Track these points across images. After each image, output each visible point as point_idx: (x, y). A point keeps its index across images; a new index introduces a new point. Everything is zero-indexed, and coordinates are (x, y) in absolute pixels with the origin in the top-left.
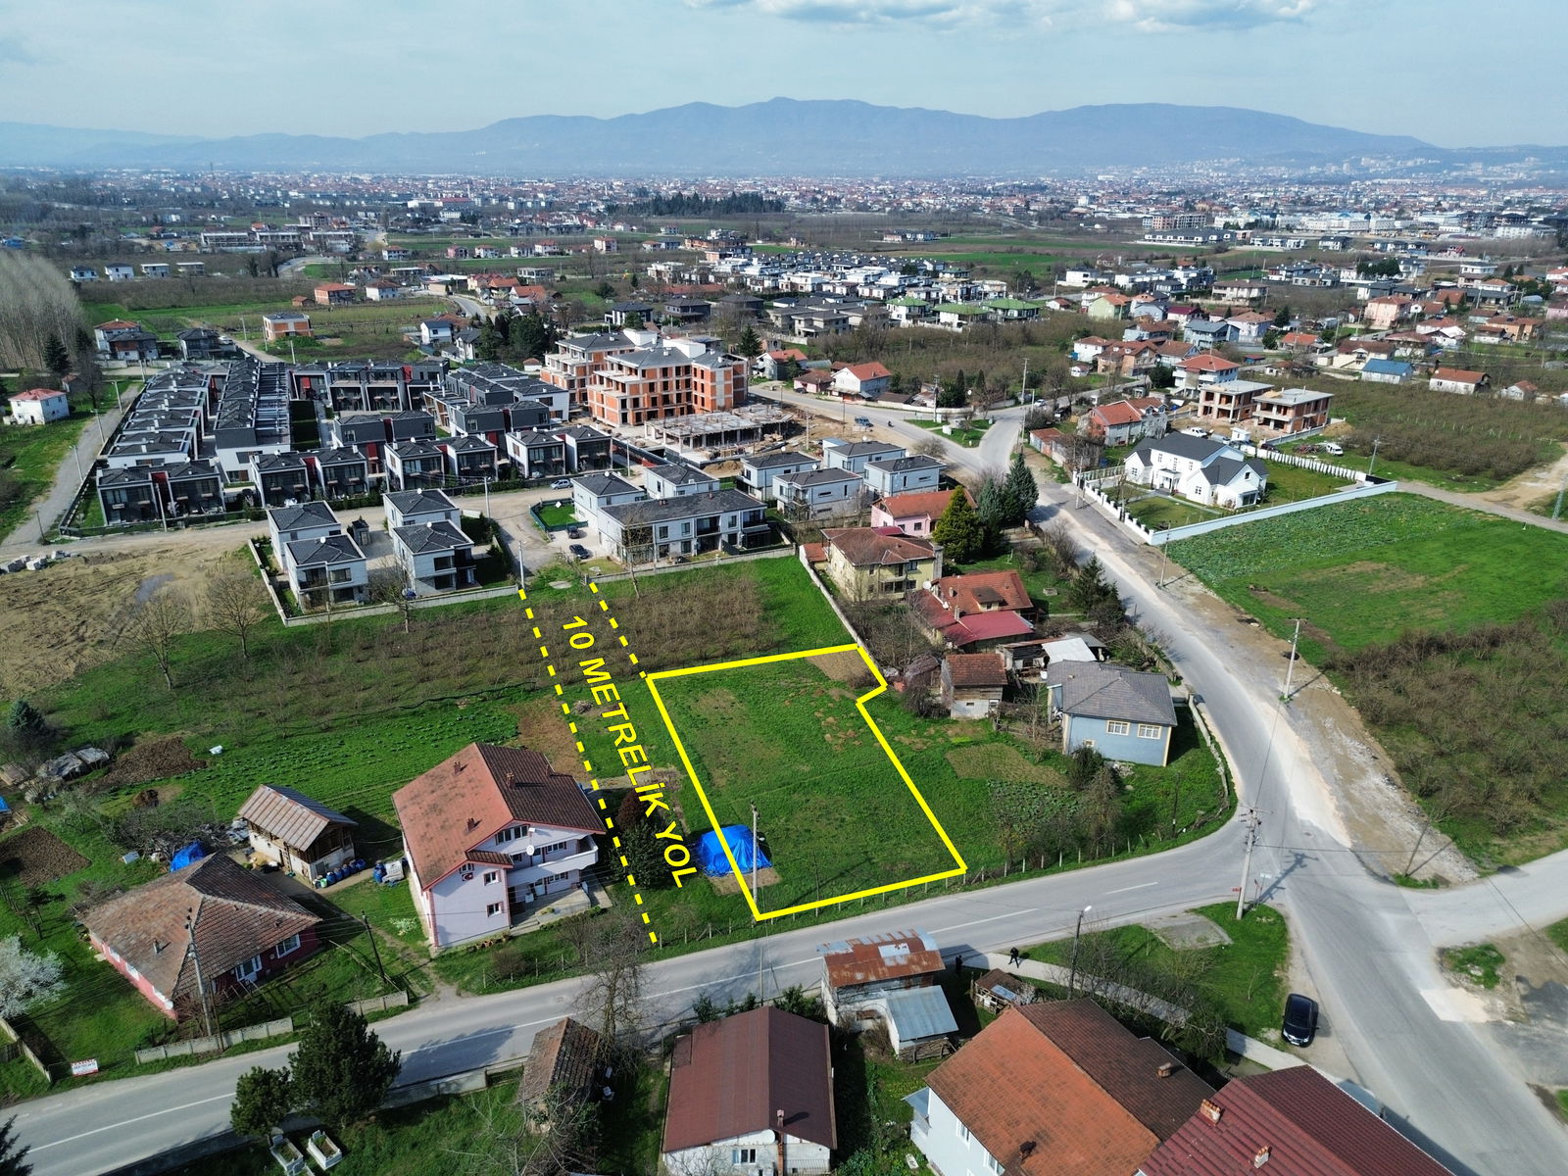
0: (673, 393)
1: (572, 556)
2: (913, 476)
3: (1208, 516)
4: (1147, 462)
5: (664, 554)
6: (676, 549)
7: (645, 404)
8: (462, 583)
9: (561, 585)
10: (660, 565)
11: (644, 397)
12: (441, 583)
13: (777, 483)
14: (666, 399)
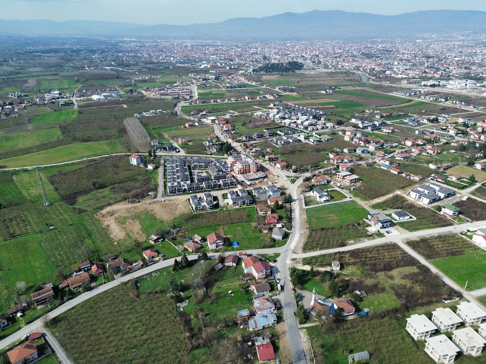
0: (247, 169)
1: (226, 204)
2: (276, 193)
3: (318, 204)
4: (313, 193)
5: (238, 205)
6: (240, 205)
7: (242, 171)
8: (213, 208)
9: (224, 209)
10: (237, 207)
11: (242, 170)
12: (210, 209)
13: (256, 194)
14: (246, 170)
